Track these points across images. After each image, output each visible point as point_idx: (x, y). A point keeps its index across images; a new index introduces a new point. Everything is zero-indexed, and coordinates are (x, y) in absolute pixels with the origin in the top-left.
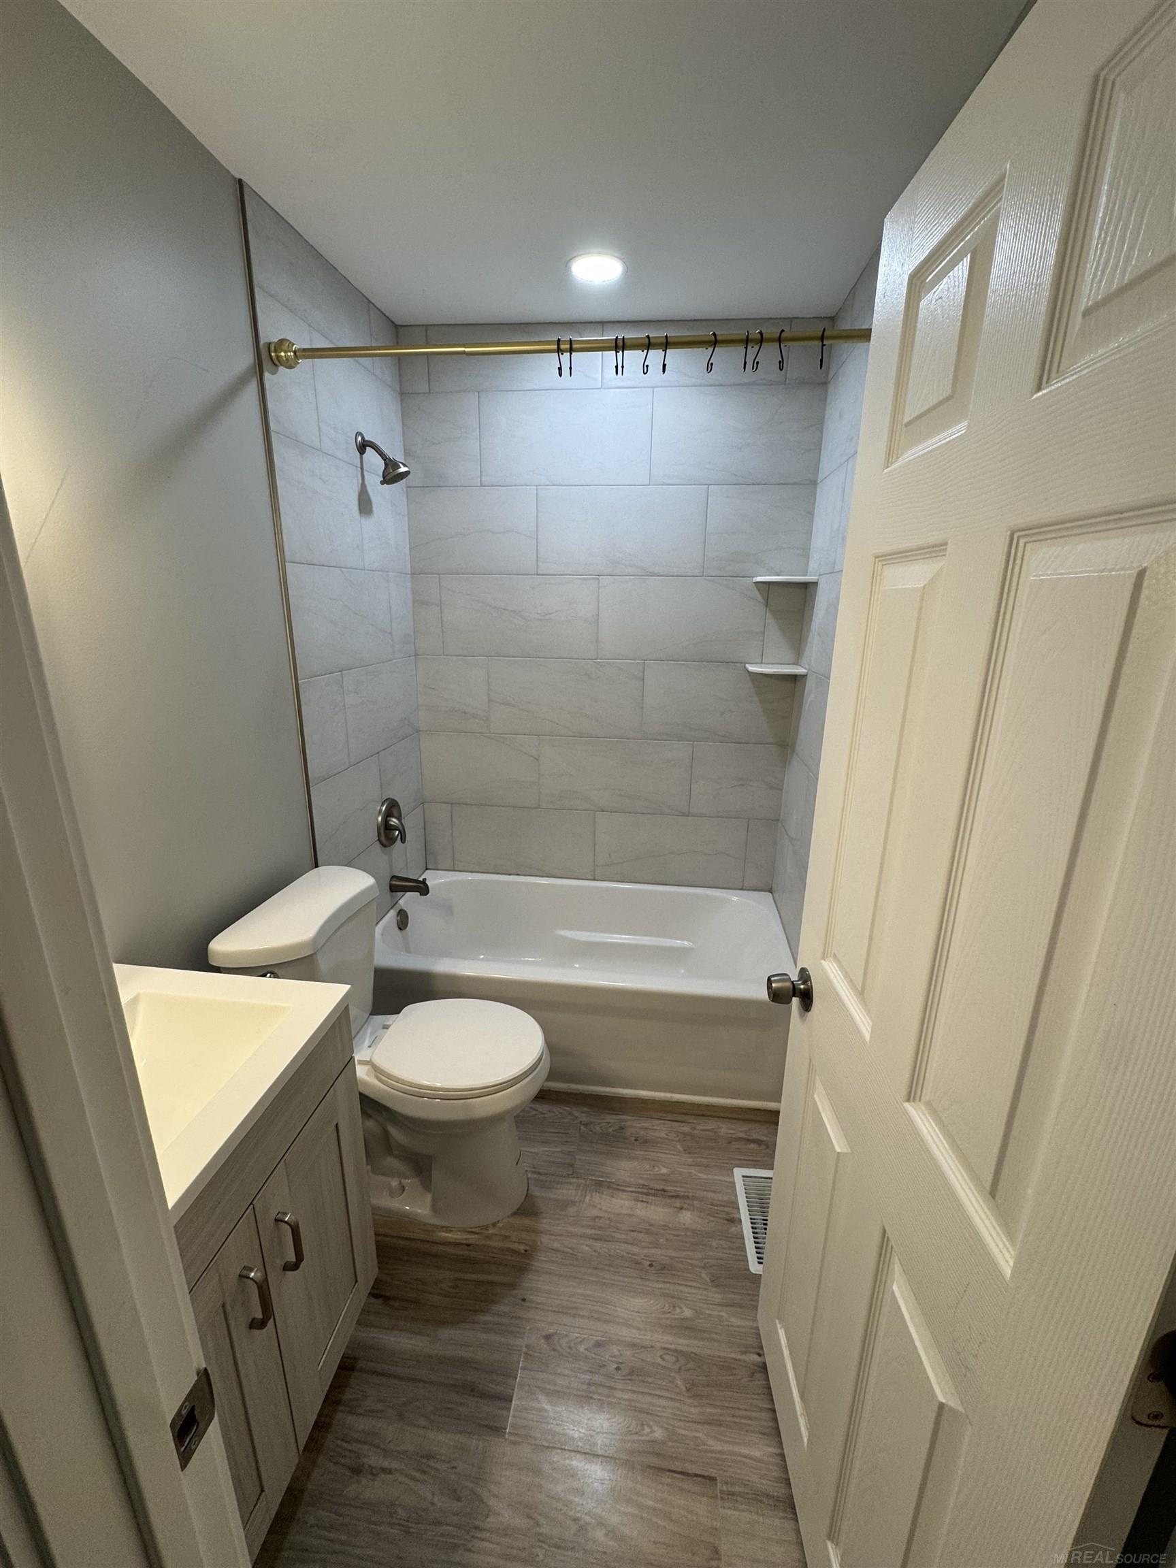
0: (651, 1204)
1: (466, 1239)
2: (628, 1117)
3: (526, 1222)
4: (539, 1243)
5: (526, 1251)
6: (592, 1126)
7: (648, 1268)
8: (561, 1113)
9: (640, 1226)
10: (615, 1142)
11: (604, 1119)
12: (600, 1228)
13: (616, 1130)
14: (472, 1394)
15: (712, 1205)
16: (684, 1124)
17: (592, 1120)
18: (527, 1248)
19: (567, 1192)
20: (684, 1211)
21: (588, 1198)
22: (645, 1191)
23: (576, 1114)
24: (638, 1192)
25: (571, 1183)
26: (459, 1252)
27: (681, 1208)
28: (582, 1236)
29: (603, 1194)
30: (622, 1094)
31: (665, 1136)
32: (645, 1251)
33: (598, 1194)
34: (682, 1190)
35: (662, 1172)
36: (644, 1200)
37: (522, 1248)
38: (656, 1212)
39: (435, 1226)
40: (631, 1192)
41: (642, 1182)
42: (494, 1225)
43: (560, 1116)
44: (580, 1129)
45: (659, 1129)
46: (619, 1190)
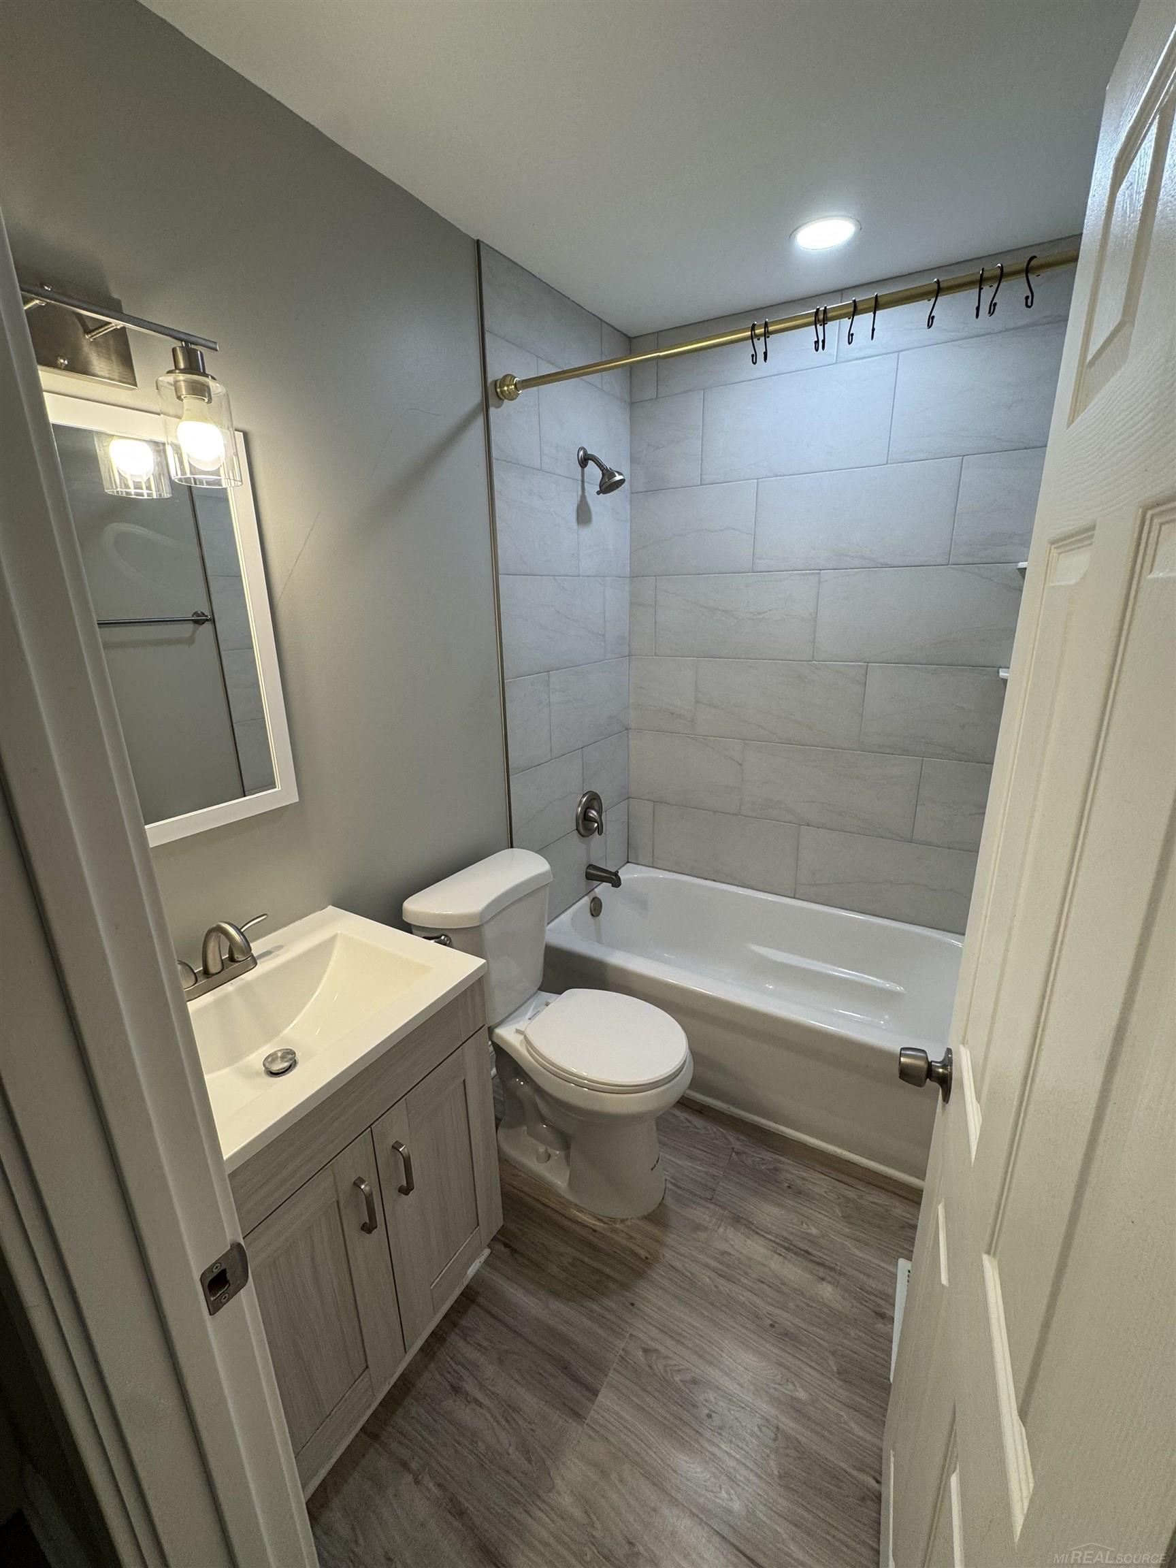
0: (789, 1261)
1: (594, 1225)
2: (786, 1160)
3: (655, 1231)
4: (661, 1256)
5: (647, 1258)
6: (744, 1156)
7: (768, 1327)
8: (715, 1133)
9: (771, 1280)
10: (767, 1182)
11: (760, 1154)
12: (728, 1266)
13: (768, 1169)
14: (564, 1370)
15: (860, 1289)
16: (851, 1189)
17: (746, 1150)
18: (649, 1256)
19: (701, 1214)
20: (825, 1284)
21: (721, 1230)
22: (786, 1245)
23: (731, 1139)
24: (778, 1244)
25: (708, 1208)
26: (583, 1232)
27: (823, 1279)
28: (706, 1266)
29: (738, 1231)
30: (785, 1133)
31: (824, 1193)
32: (769, 1308)
33: (732, 1229)
34: (828, 1258)
35: (809, 1231)
36: (782, 1254)
37: (643, 1254)
38: (793, 1272)
39: (570, 1203)
40: (771, 1240)
41: (785, 1234)
42: (623, 1221)
43: (713, 1135)
44: (731, 1156)
45: (819, 1183)
46: (757, 1233)
